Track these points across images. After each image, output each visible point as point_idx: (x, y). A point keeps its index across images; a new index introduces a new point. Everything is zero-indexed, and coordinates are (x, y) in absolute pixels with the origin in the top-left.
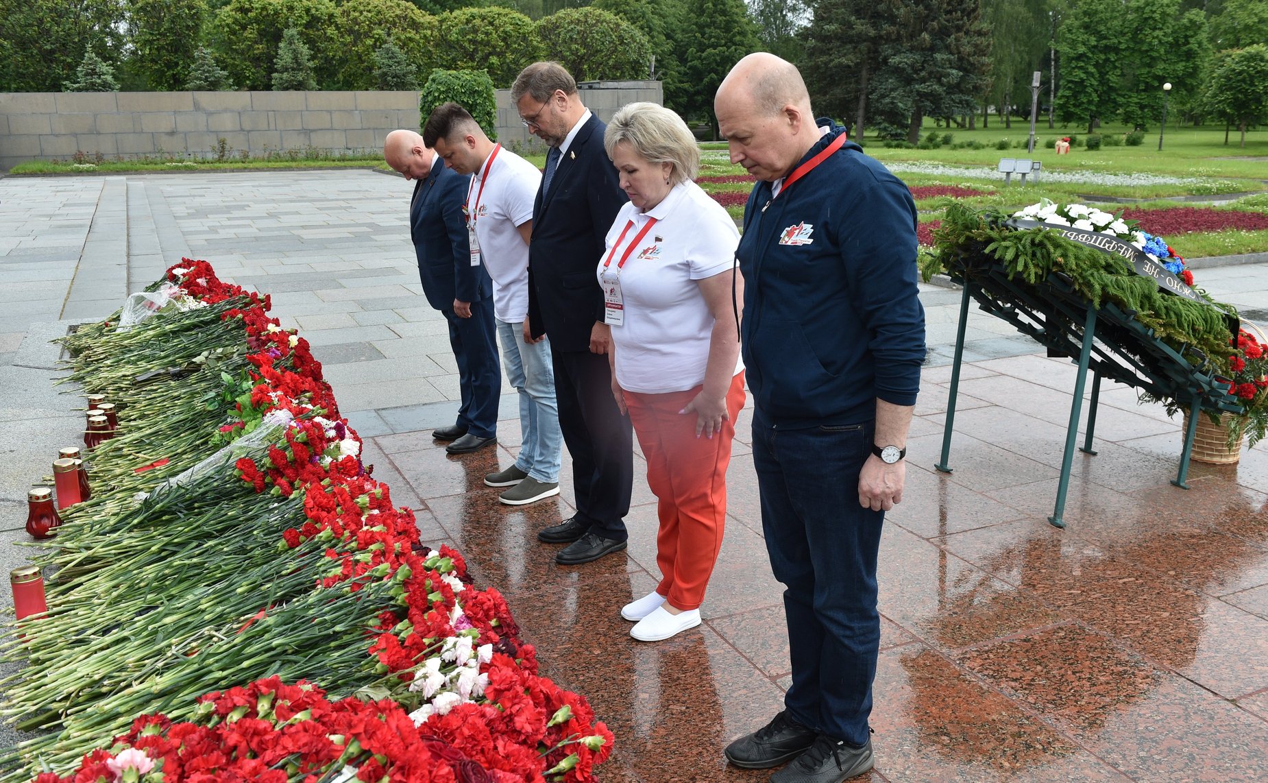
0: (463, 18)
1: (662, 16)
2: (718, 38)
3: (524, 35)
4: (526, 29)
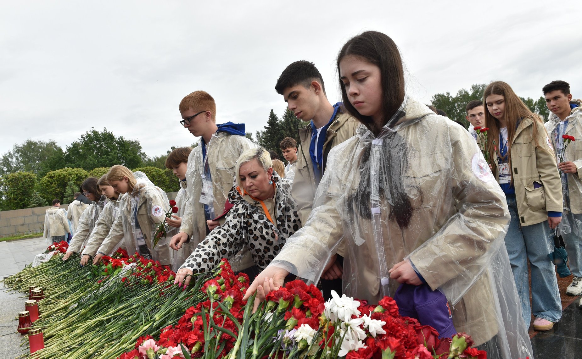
3: (160, 175)
4: (160, 173)
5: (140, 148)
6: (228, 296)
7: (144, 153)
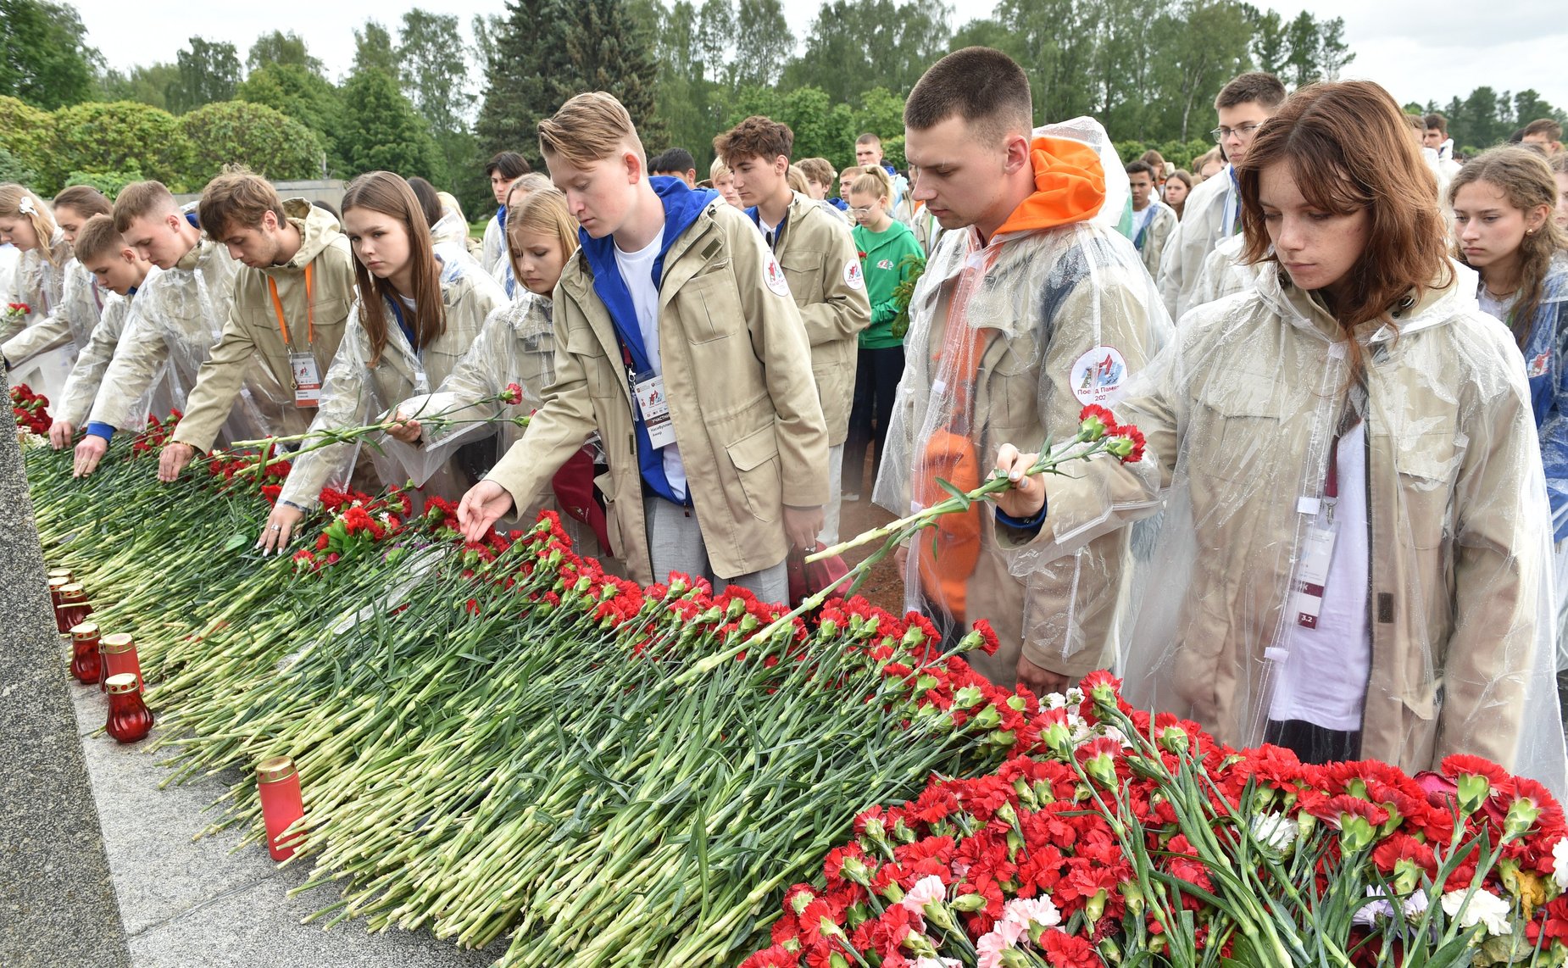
0: (86, 115)
1: (319, 112)
2: (385, 134)
3: (166, 132)
4: (168, 127)
5: (82, 29)
6: (1099, 753)
7: (96, 51)
